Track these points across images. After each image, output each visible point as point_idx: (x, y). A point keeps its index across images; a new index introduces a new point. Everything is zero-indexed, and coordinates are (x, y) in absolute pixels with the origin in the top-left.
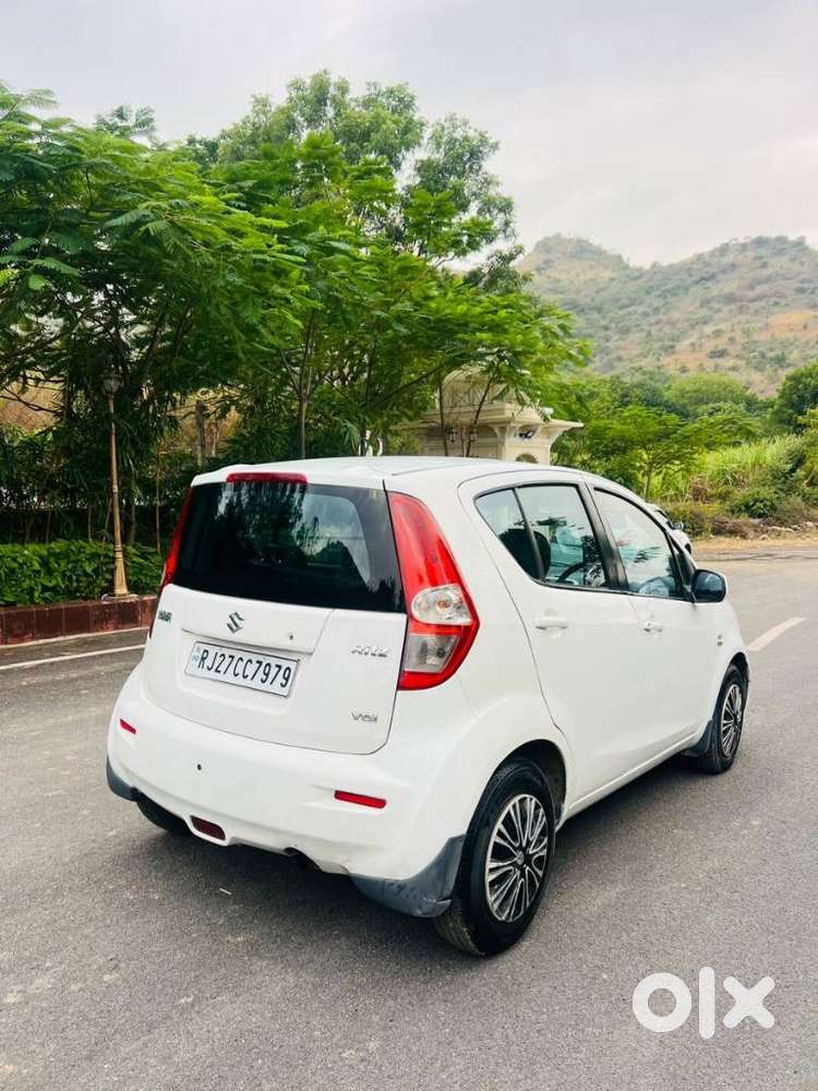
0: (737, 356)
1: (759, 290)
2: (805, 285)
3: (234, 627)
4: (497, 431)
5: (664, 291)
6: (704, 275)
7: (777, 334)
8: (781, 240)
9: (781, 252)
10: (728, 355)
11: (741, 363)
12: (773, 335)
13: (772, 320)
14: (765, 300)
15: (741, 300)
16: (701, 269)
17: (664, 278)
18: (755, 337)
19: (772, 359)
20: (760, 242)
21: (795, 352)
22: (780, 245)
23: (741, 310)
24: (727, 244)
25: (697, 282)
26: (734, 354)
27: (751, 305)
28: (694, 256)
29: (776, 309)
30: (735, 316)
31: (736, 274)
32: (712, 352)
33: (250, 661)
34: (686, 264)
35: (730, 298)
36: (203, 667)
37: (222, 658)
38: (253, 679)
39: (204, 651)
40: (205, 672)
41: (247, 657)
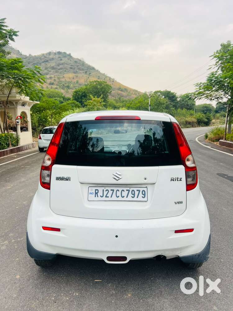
0: (57, 85)
1: (61, 66)
2: (72, 67)
3: (118, 179)
4: (14, 103)
5: (33, 64)
6: (45, 60)
7: (66, 79)
8: (65, 53)
9: (65, 57)
10: (54, 84)
11: (58, 87)
12: (65, 80)
13: (65, 75)
14: (63, 69)
15: (56, 69)
16: (44, 58)
17: (33, 60)
18: (61, 80)
19: (66, 86)
20: (59, 53)
21: (72, 85)
22: (65, 55)
23: (56, 72)
24: (50, 52)
25: (43, 62)
26: (56, 84)
27: (59, 71)
28: (41, 54)
29: (65, 73)
30: (55, 73)
31: (54, 61)
32: (50, 83)
33: (123, 190)
34: (40, 56)
35: (53, 68)
36: (98, 197)
37: (107, 191)
38: (127, 197)
39: (96, 190)
40: (100, 198)
41: (120, 189)
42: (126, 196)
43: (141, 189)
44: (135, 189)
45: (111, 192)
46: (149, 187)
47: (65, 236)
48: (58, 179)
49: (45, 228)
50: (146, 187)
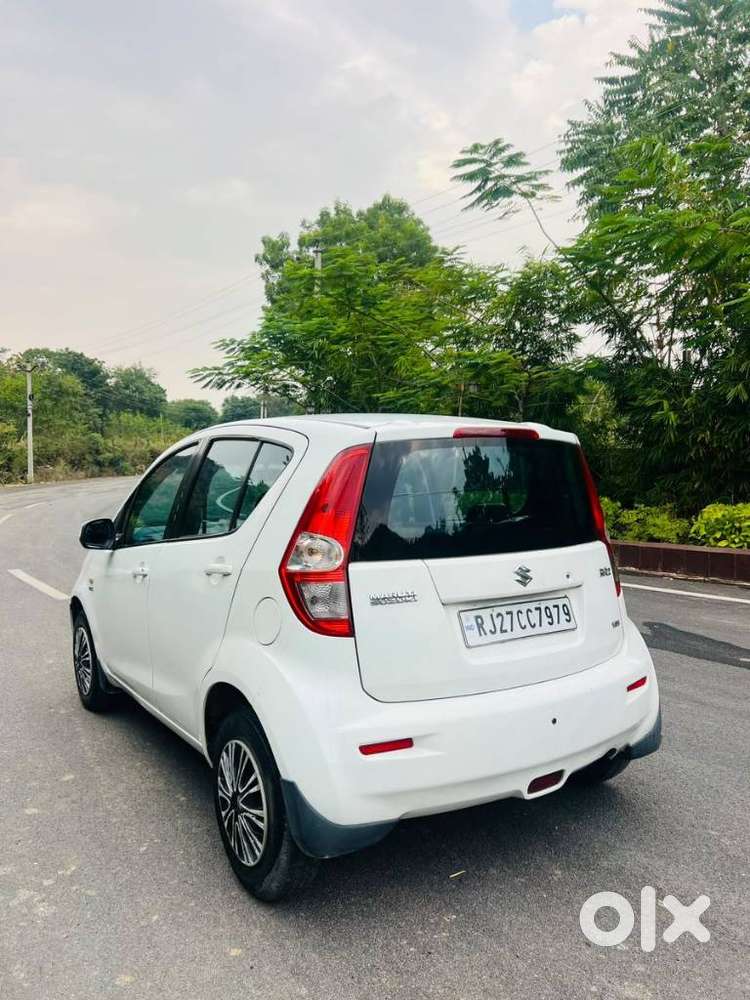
33: (529, 610)
36: (485, 634)
37: (500, 618)
38: (541, 625)
39: (477, 617)
40: (491, 638)
41: (524, 608)
42: (538, 624)
43: (560, 603)
44: (550, 604)
45: (507, 618)
46: (571, 594)
47: (438, 753)
48: (376, 602)
49: (367, 750)
50: (566, 597)
